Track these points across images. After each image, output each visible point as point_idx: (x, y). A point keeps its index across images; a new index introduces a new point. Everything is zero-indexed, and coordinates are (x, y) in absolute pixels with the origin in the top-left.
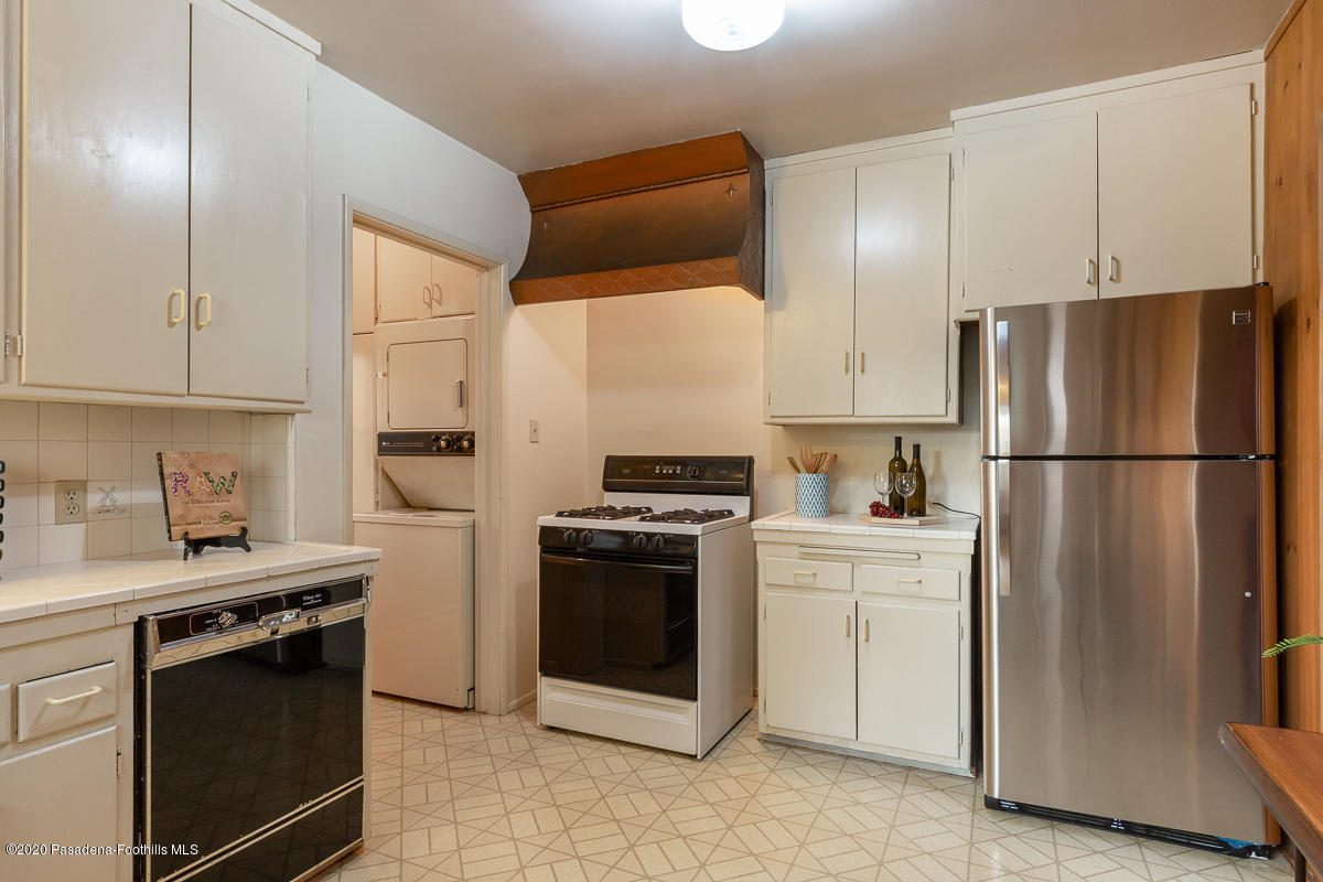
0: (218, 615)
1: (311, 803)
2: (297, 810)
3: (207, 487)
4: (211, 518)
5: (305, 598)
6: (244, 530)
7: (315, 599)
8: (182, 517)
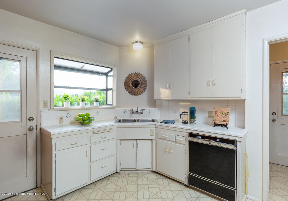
0: (198, 136)
1: (219, 183)
2: (215, 182)
3: (221, 114)
4: (221, 120)
5: (217, 139)
6: (227, 124)
7: (220, 140)
8: (215, 119)
